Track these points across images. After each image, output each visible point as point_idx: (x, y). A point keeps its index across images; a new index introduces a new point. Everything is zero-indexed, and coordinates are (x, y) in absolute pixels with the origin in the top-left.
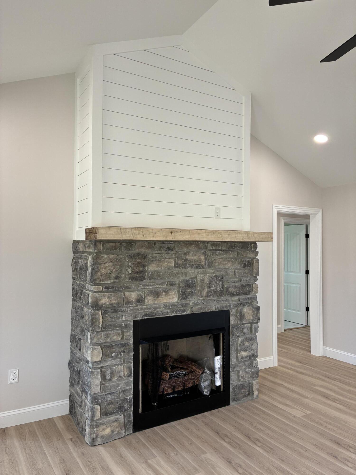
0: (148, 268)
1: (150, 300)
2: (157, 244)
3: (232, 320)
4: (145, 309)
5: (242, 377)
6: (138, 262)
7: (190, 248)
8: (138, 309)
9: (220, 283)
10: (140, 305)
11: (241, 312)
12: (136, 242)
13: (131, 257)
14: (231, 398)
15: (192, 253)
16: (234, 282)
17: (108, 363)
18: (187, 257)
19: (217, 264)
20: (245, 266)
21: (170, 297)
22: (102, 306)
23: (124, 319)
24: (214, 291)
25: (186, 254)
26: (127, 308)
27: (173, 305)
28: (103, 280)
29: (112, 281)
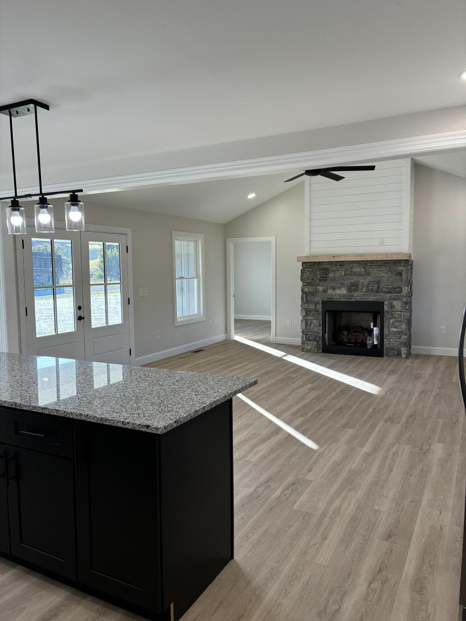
0: (329, 275)
1: (330, 291)
2: (334, 263)
3: (386, 308)
4: (327, 295)
5: (392, 343)
6: (323, 272)
7: (354, 265)
8: (323, 295)
9: (376, 285)
10: (325, 293)
11: (391, 304)
12: (322, 262)
13: (319, 270)
14: (384, 353)
15: (355, 267)
16: (387, 285)
17: (309, 318)
18: (353, 270)
19: (373, 274)
20: (396, 275)
21: (342, 291)
22: (305, 292)
23: (316, 299)
24: (371, 289)
25: (351, 268)
26: (319, 294)
27: (343, 295)
28: (305, 280)
29: (310, 281)
